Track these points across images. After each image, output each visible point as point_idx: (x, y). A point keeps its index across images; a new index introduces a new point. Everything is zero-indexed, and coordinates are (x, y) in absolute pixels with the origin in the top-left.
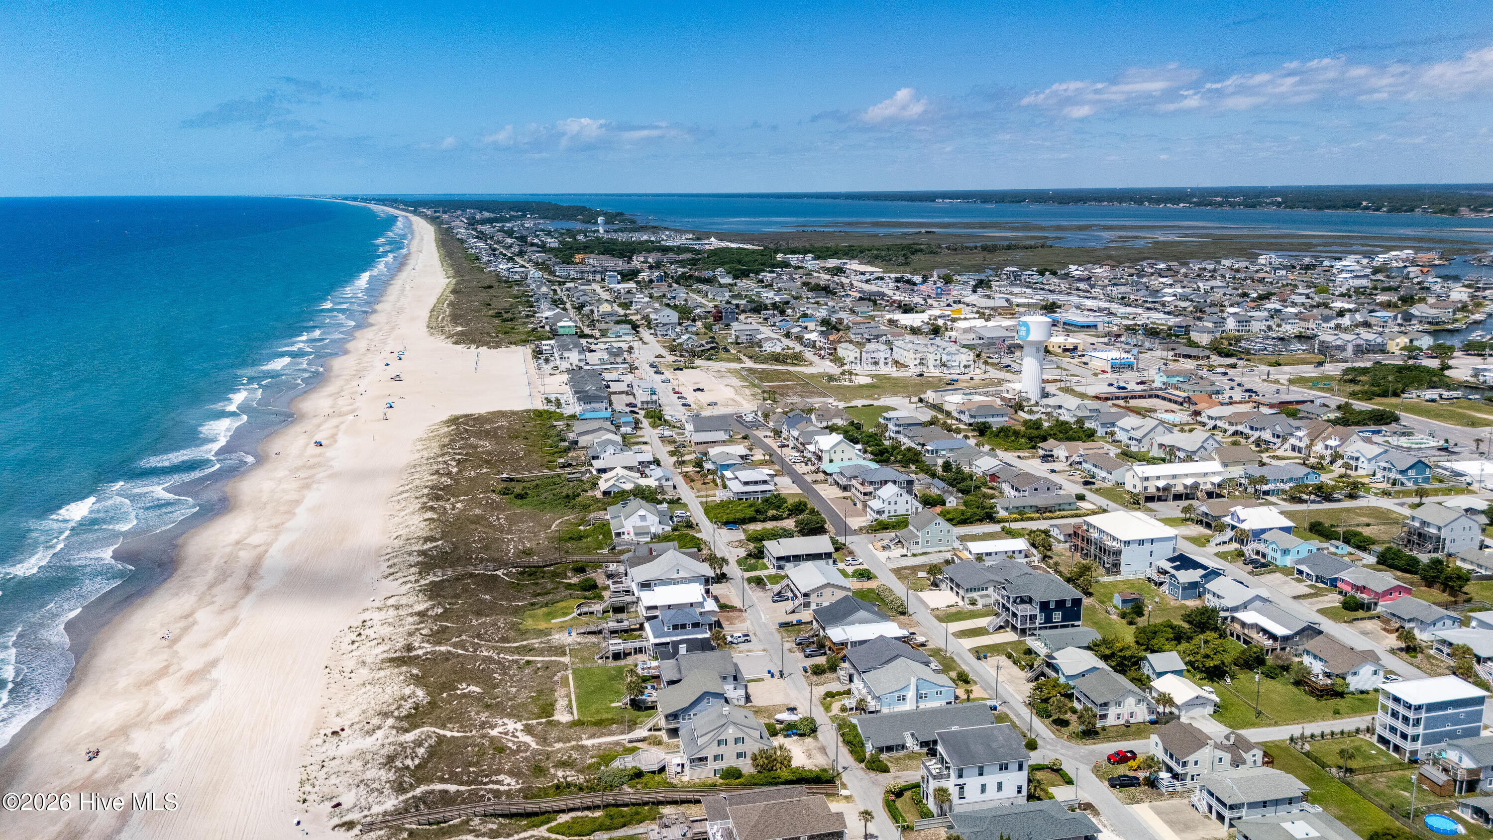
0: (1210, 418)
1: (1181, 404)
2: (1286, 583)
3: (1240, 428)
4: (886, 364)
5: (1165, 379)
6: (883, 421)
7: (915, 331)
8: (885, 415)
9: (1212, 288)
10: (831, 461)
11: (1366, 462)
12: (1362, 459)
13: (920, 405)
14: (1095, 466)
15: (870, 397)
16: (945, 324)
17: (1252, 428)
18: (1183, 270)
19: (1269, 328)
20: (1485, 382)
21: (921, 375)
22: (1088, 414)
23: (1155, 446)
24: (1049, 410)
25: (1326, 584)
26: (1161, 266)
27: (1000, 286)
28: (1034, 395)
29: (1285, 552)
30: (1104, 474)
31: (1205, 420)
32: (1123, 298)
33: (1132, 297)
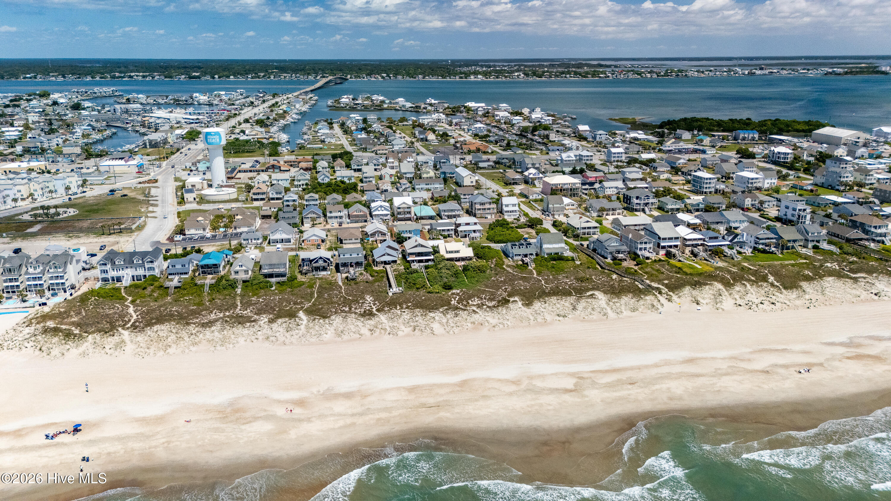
1: (265, 171)
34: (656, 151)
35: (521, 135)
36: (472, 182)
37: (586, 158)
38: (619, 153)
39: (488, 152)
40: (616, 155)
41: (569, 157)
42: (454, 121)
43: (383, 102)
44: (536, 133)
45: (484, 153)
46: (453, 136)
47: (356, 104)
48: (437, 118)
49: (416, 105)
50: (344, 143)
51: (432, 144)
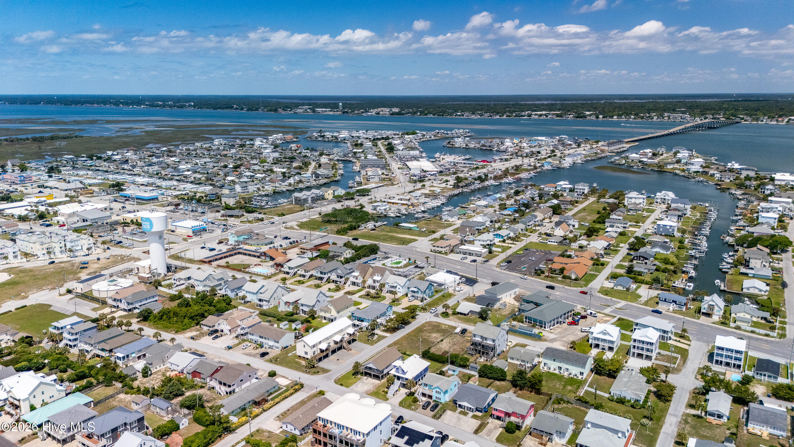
0: (290, 268)
1: (259, 257)
2: (459, 419)
3: (314, 272)
4: (16, 257)
5: (236, 239)
6: (56, 332)
7: (23, 219)
8: (55, 324)
9: (205, 163)
10: (33, 408)
11: (401, 288)
12: (398, 287)
13: (70, 296)
14: (261, 337)
15: (17, 296)
16: (47, 209)
17: (321, 273)
18: (178, 151)
19: (259, 189)
20: (382, 213)
21: (53, 262)
22: (217, 283)
23: (282, 304)
24: (182, 282)
25: (481, 412)
26: (164, 149)
27: (66, 170)
28: (162, 270)
29: (446, 392)
30: (271, 343)
31: (287, 270)
32: (157, 174)
33: (163, 173)
35: (733, 245)
36: (306, 353)
37: (637, 344)
38: (732, 350)
39: (569, 278)
42: (673, 205)
43: (678, 162)
44: (746, 250)
45: (564, 277)
46: (607, 234)
47: (640, 162)
48: (662, 197)
49: (706, 170)
50: (458, 223)
51: (549, 243)
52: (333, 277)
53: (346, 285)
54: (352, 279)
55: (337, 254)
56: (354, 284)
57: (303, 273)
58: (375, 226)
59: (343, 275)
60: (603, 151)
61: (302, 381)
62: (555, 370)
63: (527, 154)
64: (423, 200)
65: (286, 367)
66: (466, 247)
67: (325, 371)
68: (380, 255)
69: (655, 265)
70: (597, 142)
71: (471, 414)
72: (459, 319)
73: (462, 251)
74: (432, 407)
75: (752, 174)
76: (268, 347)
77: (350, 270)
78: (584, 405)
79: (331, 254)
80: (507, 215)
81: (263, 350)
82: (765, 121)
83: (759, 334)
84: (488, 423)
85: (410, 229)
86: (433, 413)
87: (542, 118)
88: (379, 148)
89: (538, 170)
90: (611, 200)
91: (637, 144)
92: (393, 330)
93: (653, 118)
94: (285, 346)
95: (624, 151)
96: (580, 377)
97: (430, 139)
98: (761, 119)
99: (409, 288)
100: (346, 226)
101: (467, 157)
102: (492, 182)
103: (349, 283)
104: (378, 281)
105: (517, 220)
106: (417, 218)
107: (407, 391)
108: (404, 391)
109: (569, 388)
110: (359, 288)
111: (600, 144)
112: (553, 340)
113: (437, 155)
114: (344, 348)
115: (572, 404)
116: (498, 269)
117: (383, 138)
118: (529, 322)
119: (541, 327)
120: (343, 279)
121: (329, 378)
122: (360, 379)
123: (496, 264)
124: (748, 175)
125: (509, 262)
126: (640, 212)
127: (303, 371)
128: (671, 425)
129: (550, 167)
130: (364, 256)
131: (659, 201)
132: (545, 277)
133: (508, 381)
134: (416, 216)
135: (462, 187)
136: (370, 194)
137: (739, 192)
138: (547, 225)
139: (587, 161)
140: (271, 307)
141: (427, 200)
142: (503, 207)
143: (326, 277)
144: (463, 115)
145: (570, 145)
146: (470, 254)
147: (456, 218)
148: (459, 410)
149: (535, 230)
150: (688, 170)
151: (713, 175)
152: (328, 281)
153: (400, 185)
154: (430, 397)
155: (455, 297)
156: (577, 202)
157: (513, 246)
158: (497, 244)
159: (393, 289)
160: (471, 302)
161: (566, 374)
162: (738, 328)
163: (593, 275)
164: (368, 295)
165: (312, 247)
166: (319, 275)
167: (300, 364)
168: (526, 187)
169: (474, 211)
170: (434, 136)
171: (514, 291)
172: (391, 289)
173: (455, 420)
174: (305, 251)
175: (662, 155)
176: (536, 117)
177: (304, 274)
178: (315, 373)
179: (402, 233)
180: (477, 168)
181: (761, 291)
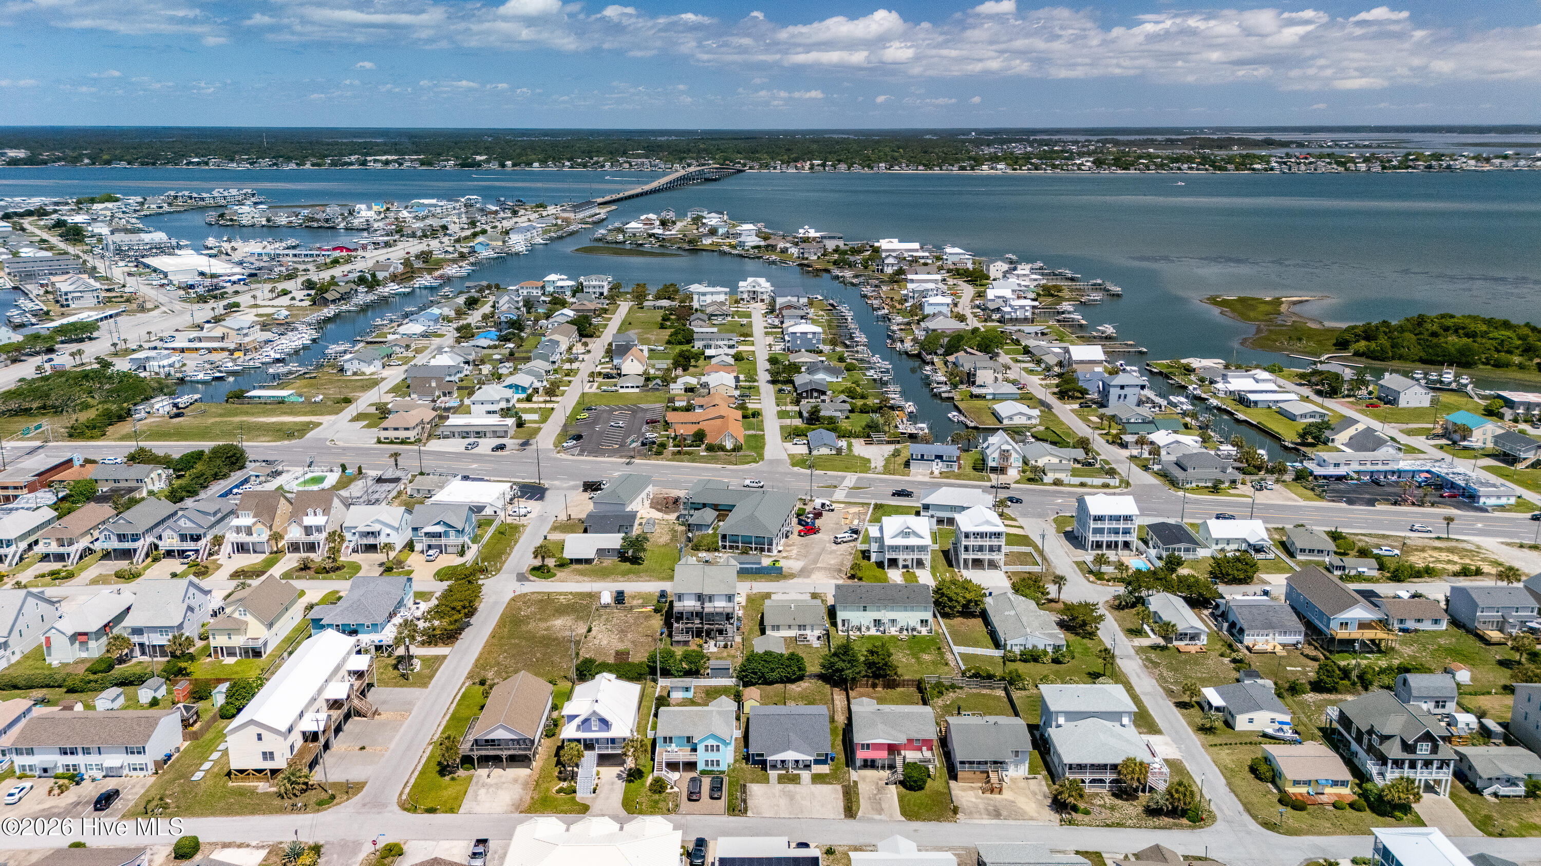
2: (791, 797)
3: (93, 542)
11: (394, 533)
12: (384, 531)
14: (64, 753)
20: (169, 374)
23: (59, 643)
25: (824, 762)
34: (1288, 477)
35: (919, 356)
36: (268, 756)
37: (972, 542)
38: (1117, 518)
39: (722, 448)
40: (1106, 525)
41: (906, 534)
42: (780, 301)
43: (713, 232)
44: (951, 358)
45: (710, 448)
46: (714, 361)
47: (650, 236)
48: (749, 288)
49: (769, 242)
50: (395, 375)
51: (621, 391)
52: (170, 541)
53: (221, 558)
54: (232, 537)
55: (123, 484)
56: (241, 548)
57: (54, 548)
58: (176, 405)
59: (201, 531)
60: (567, 221)
61: (307, 839)
62: (868, 629)
63: (423, 231)
64: (260, 336)
65: (213, 814)
66: (454, 420)
67: (351, 789)
68: (251, 469)
69: (844, 402)
70: (543, 206)
71: (805, 775)
72: (582, 573)
73: (456, 430)
74: (712, 789)
75: (841, 244)
76: (99, 775)
77: (215, 514)
78: (987, 682)
79: (104, 488)
80: (489, 347)
81: (90, 790)
82: (778, 168)
83: (1092, 486)
84: (855, 783)
85: (281, 401)
86: (722, 804)
87: (391, 167)
88: (34, 235)
89: (472, 260)
90: (665, 303)
91: (614, 207)
92: (450, 636)
93: (603, 166)
94: (160, 757)
95: (603, 220)
96: (924, 631)
97: (161, 211)
98: (772, 164)
99: (415, 529)
100: (91, 414)
101: (291, 242)
102: (392, 288)
103: (226, 548)
104: (319, 529)
105: (516, 355)
106: (275, 377)
107: (616, 770)
108: (610, 773)
109: (926, 657)
110: (262, 557)
111: (551, 210)
112: (804, 572)
113: (211, 242)
114: (359, 714)
115: (961, 688)
116: (563, 456)
117: (29, 213)
118: (731, 547)
119: (762, 550)
120: (203, 542)
121: (377, 805)
122: (471, 778)
123: (552, 447)
124: (837, 246)
125: (578, 437)
126: (729, 318)
127: (282, 810)
128: (1138, 676)
129: (491, 254)
130: (216, 477)
131: (745, 296)
132: (674, 454)
133: (810, 676)
134: (271, 371)
135: (334, 301)
136: (95, 335)
137: (848, 274)
138: (586, 357)
139: (552, 239)
140: (14, 659)
141: (268, 335)
142: (465, 333)
143: (142, 545)
144: (207, 164)
145: (496, 212)
146: (478, 434)
147: (378, 364)
148: (773, 774)
149: (571, 370)
150: (742, 244)
151: (784, 251)
152: (154, 554)
153: (163, 309)
154: (691, 766)
155: (528, 530)
156: (605, 311)
157: (555, 405)
158: (518, 405)
159: (371, 541)
160: (573, 532)
161: (893, 631)
162: (1057, 482)
163: (755, 436)
164: (305, 567)
165: (29, 478)
166: (115, 544)
167: (253, 792)
168: (481, 290)
169: (408, 347)
170: (170, 204)
171: (646, 491)
172: (365, 541)
173: (783, 802)
174: (11, 492)
175: (674, 223)
176: (379, 166)
177: (61, 550)
178: (321, 805)
179: (265, 413)
180: (336, 262)
181: (1030, 418)
